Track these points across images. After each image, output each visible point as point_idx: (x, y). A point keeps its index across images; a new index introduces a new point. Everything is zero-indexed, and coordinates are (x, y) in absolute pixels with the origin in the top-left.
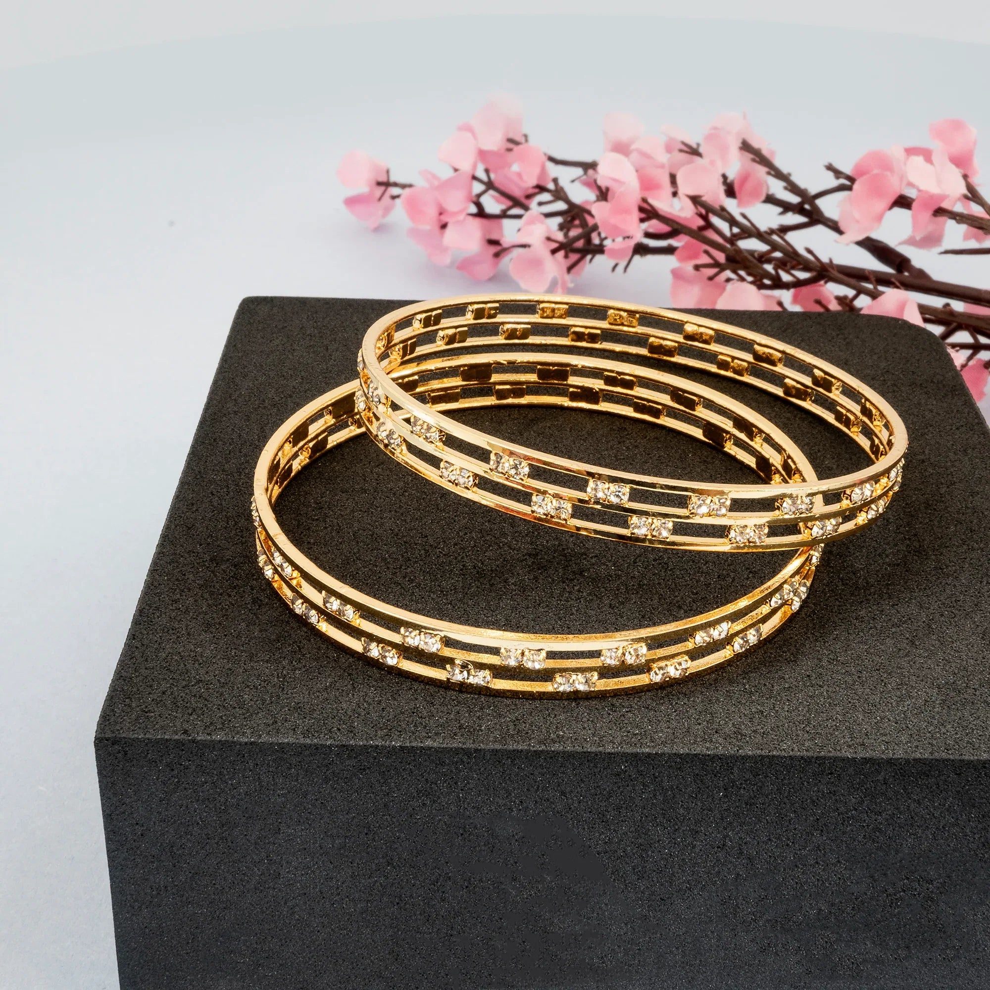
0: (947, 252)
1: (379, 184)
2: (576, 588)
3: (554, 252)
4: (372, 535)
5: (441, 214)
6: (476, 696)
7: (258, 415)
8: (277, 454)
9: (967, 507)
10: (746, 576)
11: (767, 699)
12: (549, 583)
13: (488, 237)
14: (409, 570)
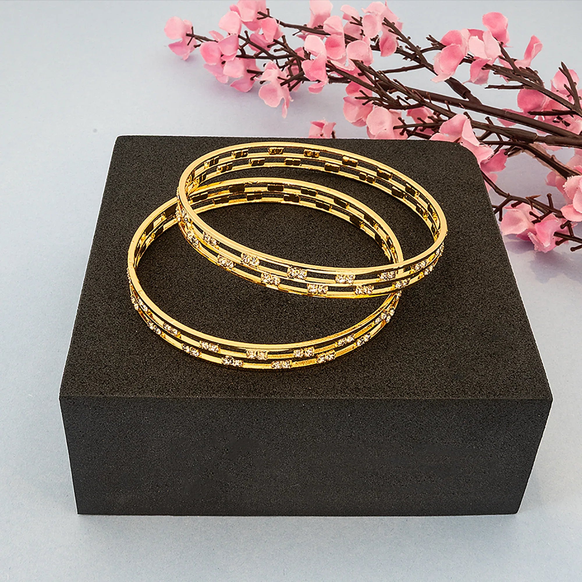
0: (490, 87)
1: (188, 35)
2: (284, 310)
3: (282, 84)
4: (186, 282)
5: (222, 55)
6: (236, 371)
7: (128, 211)
8: (138, 243)
9: (477, 260)
10: (366, 302)
11: (372, 369)
12: (272, 307)
13: (247, 69)
14: (204, 302)
